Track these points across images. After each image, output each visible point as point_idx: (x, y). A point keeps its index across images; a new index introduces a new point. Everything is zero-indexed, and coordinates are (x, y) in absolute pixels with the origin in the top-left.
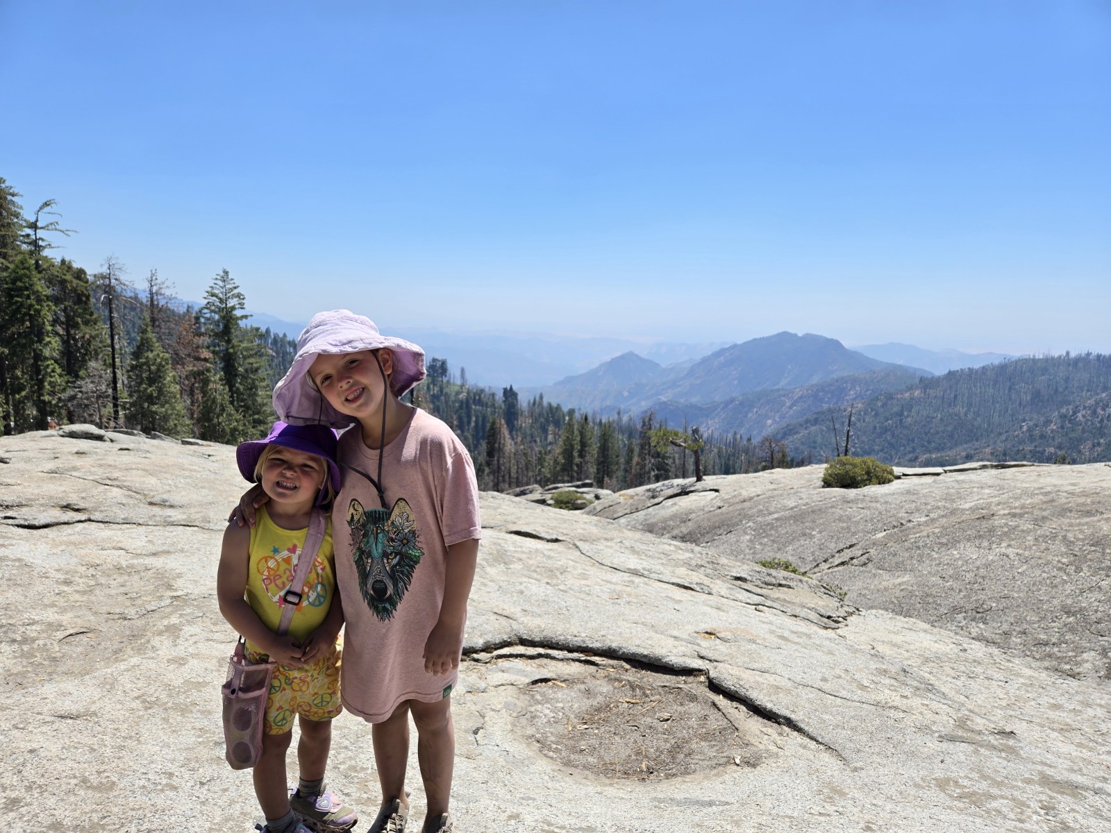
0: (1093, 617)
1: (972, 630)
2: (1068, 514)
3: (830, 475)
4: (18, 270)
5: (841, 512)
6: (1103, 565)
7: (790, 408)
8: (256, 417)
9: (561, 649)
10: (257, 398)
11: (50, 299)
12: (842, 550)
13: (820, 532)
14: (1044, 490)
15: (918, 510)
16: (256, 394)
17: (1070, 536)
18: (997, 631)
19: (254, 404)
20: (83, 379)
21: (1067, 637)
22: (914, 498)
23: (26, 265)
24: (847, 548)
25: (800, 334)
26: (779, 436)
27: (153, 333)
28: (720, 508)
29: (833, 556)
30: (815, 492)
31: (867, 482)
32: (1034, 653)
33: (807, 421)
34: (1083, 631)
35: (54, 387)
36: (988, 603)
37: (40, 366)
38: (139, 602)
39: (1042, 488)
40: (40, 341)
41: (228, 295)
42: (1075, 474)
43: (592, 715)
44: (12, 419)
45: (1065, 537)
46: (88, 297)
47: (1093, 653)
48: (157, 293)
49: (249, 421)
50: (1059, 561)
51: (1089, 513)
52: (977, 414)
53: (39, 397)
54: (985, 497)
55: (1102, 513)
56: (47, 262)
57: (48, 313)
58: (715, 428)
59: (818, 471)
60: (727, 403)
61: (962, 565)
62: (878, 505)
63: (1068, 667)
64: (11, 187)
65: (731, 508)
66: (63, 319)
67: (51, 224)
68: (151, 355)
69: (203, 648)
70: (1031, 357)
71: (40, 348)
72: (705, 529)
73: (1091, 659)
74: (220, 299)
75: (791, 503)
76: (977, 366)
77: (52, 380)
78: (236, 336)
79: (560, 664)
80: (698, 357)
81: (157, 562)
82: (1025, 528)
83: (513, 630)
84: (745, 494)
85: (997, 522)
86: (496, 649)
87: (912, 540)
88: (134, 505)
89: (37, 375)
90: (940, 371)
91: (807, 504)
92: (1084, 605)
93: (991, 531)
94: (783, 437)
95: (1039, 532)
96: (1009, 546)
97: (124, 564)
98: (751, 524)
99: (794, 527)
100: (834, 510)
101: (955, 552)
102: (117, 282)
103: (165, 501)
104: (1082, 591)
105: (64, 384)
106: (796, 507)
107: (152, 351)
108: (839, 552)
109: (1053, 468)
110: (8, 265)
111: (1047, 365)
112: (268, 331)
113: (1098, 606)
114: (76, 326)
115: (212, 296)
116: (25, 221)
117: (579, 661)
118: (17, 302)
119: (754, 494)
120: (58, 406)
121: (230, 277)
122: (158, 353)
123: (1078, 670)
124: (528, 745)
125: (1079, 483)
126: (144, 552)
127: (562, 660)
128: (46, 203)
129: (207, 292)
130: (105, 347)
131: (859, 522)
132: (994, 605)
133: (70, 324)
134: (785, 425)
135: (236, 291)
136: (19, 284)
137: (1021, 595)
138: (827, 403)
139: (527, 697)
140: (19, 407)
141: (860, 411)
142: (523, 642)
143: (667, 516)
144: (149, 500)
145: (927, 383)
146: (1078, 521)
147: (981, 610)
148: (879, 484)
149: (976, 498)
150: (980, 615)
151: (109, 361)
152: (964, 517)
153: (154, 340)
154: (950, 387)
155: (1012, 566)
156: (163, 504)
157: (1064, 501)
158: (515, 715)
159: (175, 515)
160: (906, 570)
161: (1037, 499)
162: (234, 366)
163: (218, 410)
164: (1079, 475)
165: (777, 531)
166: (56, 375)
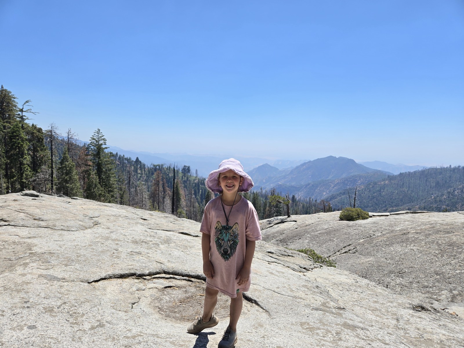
0: (447, 276)
1: (397, 281)
2: (440, 233)
3: (342, 215)
4: (14, 128)
5: (346, 231)
6: (453, 254)
7: (333, 188)
8: (110, 189)
9: (179, 276)
10: (110, 181)
11: (27, 140)
12: (346, 247)
13: (337, 239)
14: (431, 223)
15: (378, 230)
16: (110, 180)
17: (440, 242)
18: (407, 282)
19: (109, 184)
20: (39, 173)
21: (436, 284)
22: (376, 225)
23: (18, 126)
24: (347, 246)
25: (337, 157)
26: (329, 199)
27: (69, 154)
28: (296, 228)
29: (342, 249)
30: (336, 222)
31: (358, 218)
32: (422, 291)
33: (340, 193)
34: (443, 282)
35: (27, 176)
36: (404, 270)
37: (22, 167)
38: (17, 254)
39: (430, 222)
40: (22, 157)
41: (100, 139)
42: (444, 216)
43: (185, 299)
44: (10, 189)
45: (437, 242)
46: (43, 139)
47: (446, 291)
48: (71, 138)
49: (106, 191)
50: (434, 252)
51: (448, 233)
52: (412, 191)
53: (21, 180)
54: (406, 225)
55: (454, 232)
56: (26, 125)
57: (26, 146)
58: (302, 196)
59: (337, 214)
60: (306, 186)
61: (395, 254)
62: (362, 228)
63: (436, 297)
64: (14, 95)
65: (301, 229)
66: (32, 148)
67: (28, 110)
68: (67, 163)
69: (35, 271)
70: (435, 167)
71: (22, 160)
72: (290, 237)
73: (445, 293)
74: (96, 141)
75: (326, 227)
76: (412, 171)
77: (27, 173)
78: (103, 156)
79: (178, 281)
80: (295, 166)
81: (29, 241)
82: (421, 239)
83: (162, 268)
84: (307, 223)
85: (410, 236)
86: (153, 275)
87: (375, 243)
88: (28, 220)
89: (21, 171)
90: (396, 173)
91: (332, 227)
92: (444, 271)
93: (407, 239)
94: (330, 200)
95: (427, 240)
96: (414, 246)
97: (17, 241)
98: (309, 235)
99: (326, 237)
100: (343, 230)
101: (392, 248)
102: (55, 134)
103: (40, 218)
104: (443, 265)
105: (31, 175)
106: (328, 228)
107: (68, 162)
108: (344, 247)
109: (436, 214)
110: (11, 126)
111: (442, 171)
112: (117, 154)
113: (449, 271)
114: (37, 151)
115: (93, 139)
116: (19, 108)
117: (186, 280)
118: (14, 141)
119: (311, 223)
120: (29, 184)
121: (101, 132)
122: (70, 162)
123: (440, 298)
124: (154, 309)
125: (446, 220)
126: (26, 237)
127: (179, 279)
128: (27, 102)
129: (91, 138)
130: (49, 160)
131: (353, 235)
132: (407, 270)
133: (35, 150)
134: (331, 195)
135: (103, 138)
136: (15, 134)
137: (418, 266)
138: (349, 186)
139: (161, 293)
140: (13, 184)
141: (363, 189)
142: (165, 273)
143: (275, 231)
144: (34, 218)
145: (391, 178)
146: (443, 236)
147: (401, 273)
148: (363, 219)
149: (402, 226)
150: (401, 275)
151: (50, 166)
152: (396, 234)
153: (69, 157)
154: (401, 180)
155: (415, 254)
156: (39, 219)
157: (438, 227)
158: (153, 299)
159: (43, 224)
160: (371, 255)
161: (427, 227)
162: (101, 168)
163: (94, 186)
164: (446, 217)
165: (319, 238)
166: (28, 171)
